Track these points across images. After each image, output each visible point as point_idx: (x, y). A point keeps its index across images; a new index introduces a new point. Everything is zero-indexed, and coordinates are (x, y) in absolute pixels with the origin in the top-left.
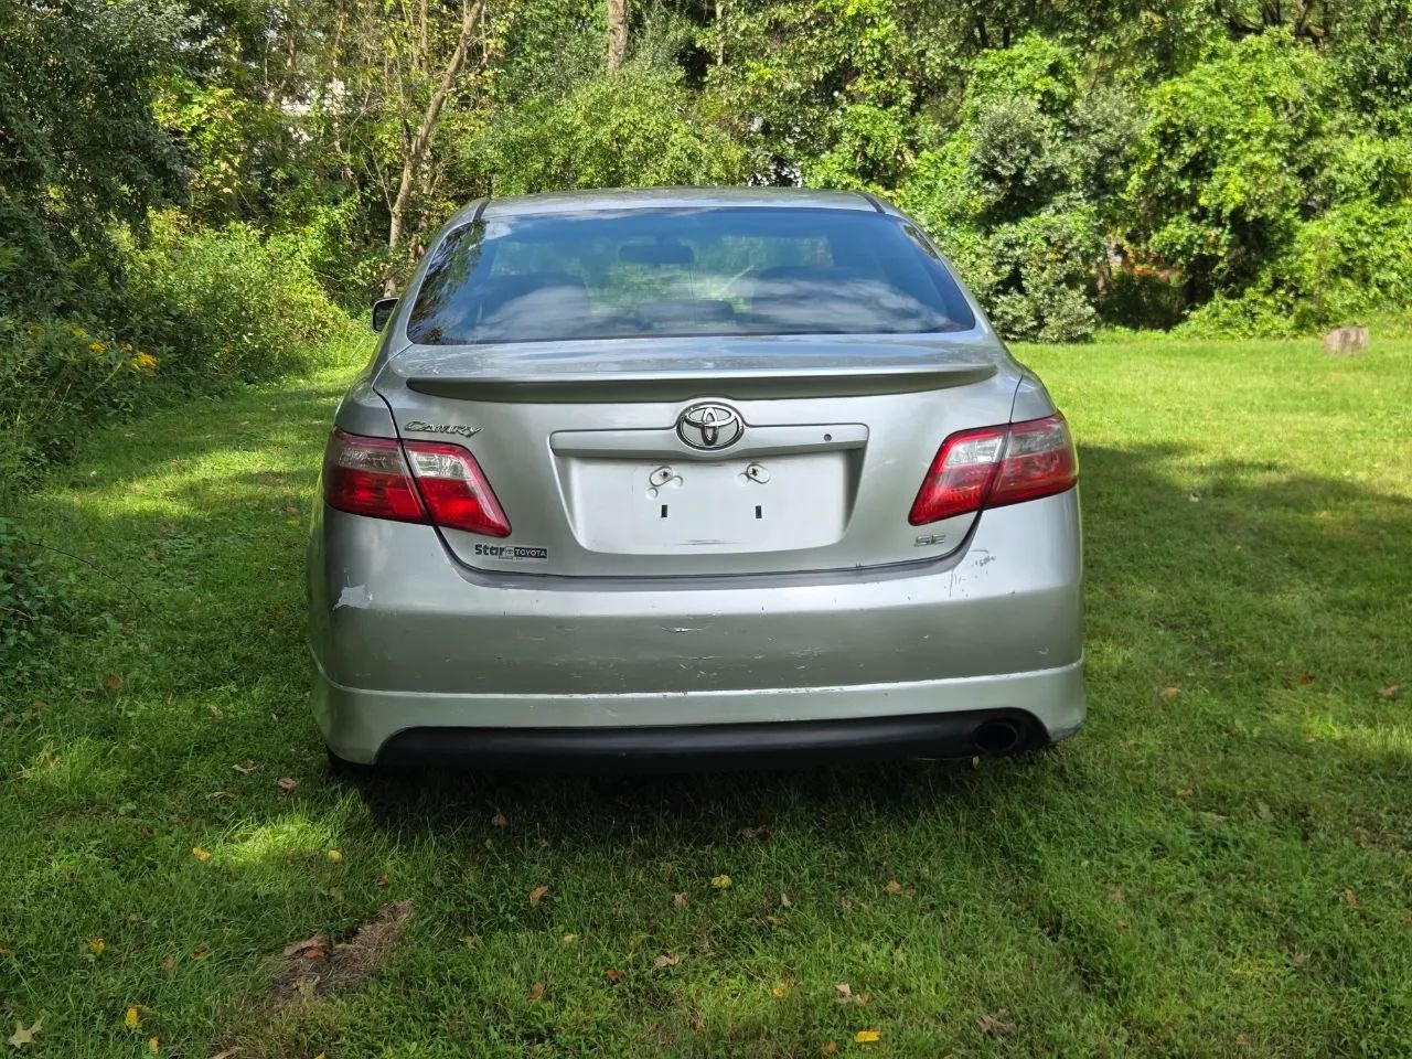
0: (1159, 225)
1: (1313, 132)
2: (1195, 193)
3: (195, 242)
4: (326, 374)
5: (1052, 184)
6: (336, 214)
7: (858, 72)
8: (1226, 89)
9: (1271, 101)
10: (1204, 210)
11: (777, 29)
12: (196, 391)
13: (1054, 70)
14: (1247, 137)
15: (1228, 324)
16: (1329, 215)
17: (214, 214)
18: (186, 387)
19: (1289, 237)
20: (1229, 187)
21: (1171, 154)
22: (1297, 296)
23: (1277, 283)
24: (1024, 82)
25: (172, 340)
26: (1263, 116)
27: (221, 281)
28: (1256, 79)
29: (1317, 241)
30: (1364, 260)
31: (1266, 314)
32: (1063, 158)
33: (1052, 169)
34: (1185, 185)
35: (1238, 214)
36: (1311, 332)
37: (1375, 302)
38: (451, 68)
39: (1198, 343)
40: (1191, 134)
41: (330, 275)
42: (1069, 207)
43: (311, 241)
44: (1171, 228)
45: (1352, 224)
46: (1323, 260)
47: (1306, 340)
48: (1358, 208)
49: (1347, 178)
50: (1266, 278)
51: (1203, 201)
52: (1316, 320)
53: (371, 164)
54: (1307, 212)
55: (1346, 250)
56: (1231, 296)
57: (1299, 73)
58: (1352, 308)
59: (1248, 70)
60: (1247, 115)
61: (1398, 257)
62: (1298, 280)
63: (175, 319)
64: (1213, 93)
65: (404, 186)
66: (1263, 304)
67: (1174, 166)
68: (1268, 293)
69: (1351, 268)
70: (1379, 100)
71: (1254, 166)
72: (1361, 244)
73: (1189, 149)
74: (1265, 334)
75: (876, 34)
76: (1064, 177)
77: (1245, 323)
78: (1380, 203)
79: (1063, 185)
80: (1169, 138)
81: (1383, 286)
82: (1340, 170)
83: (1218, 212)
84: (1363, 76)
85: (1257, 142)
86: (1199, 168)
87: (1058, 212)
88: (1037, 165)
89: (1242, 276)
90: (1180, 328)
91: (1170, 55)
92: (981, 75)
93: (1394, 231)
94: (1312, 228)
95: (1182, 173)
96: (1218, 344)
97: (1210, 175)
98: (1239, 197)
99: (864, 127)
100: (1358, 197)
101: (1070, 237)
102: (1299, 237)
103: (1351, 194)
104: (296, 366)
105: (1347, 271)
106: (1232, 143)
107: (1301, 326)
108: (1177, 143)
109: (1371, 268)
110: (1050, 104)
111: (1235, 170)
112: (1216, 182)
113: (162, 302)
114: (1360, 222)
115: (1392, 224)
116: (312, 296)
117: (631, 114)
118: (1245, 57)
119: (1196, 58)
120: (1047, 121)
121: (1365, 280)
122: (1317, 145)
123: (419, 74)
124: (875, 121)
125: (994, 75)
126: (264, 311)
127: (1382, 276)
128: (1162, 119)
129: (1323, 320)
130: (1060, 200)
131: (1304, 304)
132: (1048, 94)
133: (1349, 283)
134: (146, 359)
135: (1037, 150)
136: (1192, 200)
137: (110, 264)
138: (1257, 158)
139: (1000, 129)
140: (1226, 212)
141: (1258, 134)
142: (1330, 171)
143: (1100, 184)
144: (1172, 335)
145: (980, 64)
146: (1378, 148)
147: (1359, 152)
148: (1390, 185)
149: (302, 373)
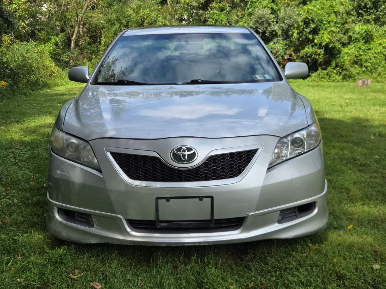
0: (303, 48)
1: (346, 23)
2: (314, 38)
3: (16, 46)
4: (56, 88)
5: (274, 35)
6: (57, 39)
8: (322, 8)
9: (335, 12)
10: (316, 44)
12: (16, 93)
13: (273, 1)
14: (329, 23)
15: (323, 78)
16: (350, 46)
17: (21, 37)
18: (13, 91)
19: (339, 52)
20: (324, 37)
21: (307, 27)
22: (343, 70)
23: (337, 66)
24: (264, 5)
25: (9, 77)
26: (333, 17)
27: (24, 59)
28: (331, 6)
29: (347, 54)
30: (361, 59)
31: (334, 75)
32: (276, 28)
33: (273, 31)
34: (310, 36)
35: (327, 45)
36: (347, 81)
37: (364, 72)
39: (315, 83)
40: (313, 21)
41: (55, 57)
42: (278, 42)
43: (49, 47)
44: (306, 49)
45: (358, 49)
46: (350, 59)
47: (346, 83)
48: (359, 44)
49: (356, 36)
50: (333, 64)
51: (316, 41)
52: (348, 77)
54: (344, 45)
55: (356, 57)
56: (323, 69)
57: (343, 5)
58: (358, 74)
60: (329, 16)
61: (370, 59)
62: (343, 65)
63: (10, 70)
64: (319, 9)
65: (76, 32)
66: (333, 72)
67: (308, 30)
68: (334, 69)
69: (357, 62)
70: (364, 13)
71: (332, 31)
72: (360, 55)
73: (312, 26)
74: (333, 81)
76: (276, 33)
77: (327, 77)
78: (365, 43)
79: (276, 35)
80: (307, 23)
81: (366, 67)
82: (354, 33)
83: (320, 45)
84: (359, 6)
85: (332, 24)
86: (315, 31)
87: (274, 43)
88: (269, 29)
89: (327, 64)
90: (309, 79)
93: (369, 51)
94: (345, 50)
95: (310, 33)
96: (320, 84)
97: (318, 34)
98: (327, 40)
99: (216, 17)
100: (359, 41)
101: (278, 51)
102: (343, 53)
103: (357, 40)
104: (46, 86)
105: (355, 63)
106: (324, 24)
107: (344, 78)
108: (309, 24)
109: (363, 62)
110: (274, 12)
111: (326, 32)
112: (320, 35)
114: (360, 48)
115: (369, 49)
116: (50, 64)
117: (147, 11)
120: (272, 16)
121: (361, 66)
122: (347, 26)
124: (220, 15)
125: (256, 2)
126: (37, 68)
127: (366, 64)
128: (304, 17)
129: (350, 77)
130: (275, 40)
131: (345, 72)
132: (272, 8)
133: (357, 66)
134: (4, 83)
135: (269, 25)
136: (313, 41)
138: (333, 29)
139: (260, 18)
140: (324, 44)
141: (332, 21)
142: (351, 34)
143: (286, 35)
144: (306, 81)
146: (365, 27)
147: (359, 28)
148: (368, 38)
149: (49, 87)
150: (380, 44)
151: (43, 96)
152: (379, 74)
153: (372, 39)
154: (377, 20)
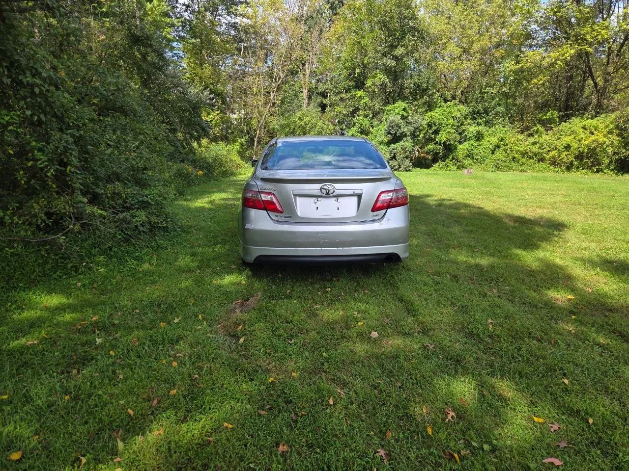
0: (427, 145)
1: (462, 124)
2: (435, 138)
3: (211, 146)
4: (241, 176)
5: (403, 136)
6: (242, 140)
7: (360, 110)
8: (443, 114)
9: (453, 117)
10: (437, 142)
11: (342, 99)
12: (211, 180)
13: (404, 109)
14: (447, 125)
15: (442, 168)
16: (465, 143)
17: (215, 140)
18: (209, 179)
19: (456, 148)
20: (443, 137)
21: (430, 129)
22: (457, 162)
23: (453, 158)
24: (397, 112)
25: (206, 168)
26: (451, 121)
27: (217, 155)
28: (450, 112)
29: (462, 149)
30: (473, 153)
31: (450, 165)
32: (406, 129)
33: (403, 132)
34: (433, 136)
35: (445, 143)
36: (460, 170)
37: (475, 163)
38: (269, 107)
39: (435, 172)
40: (435, 124)
41: (241, 154)
42: (407, 141)
43: (236, 147)
44: (429, 146)
45: (471, 145)
46: (464, 153)
47: (459, 172)
48: (472, 142)
49: (470, 135)
50: (450, 157)
51: (437, 140)
52: (461, 167)
53: (250, 129)
54: (460, 143)
55: (469, 151)
56: (443, 161)
57: (460, 111)
58: (470, 164)
59: (448, 110)
60: (447, 120)
61: (480, 153)
62: (458, 158)
63: (207, 163)
64: (440, 115)
65: (258, 134)
66: (450, 163)
67: (431, 132)
68: (451, 161)
69: (470, 155)
70: (477, 117)
71: (448, 132)
72: (472, 150)
73: (434, 128)
74: (450, 170)
75: (364, 101)
76: (406, 134)
77: (445, 167)
78: (477, 141)
79: (406, 136)
80: (430, 125)
81: (477, 160)
82: (468, 133)
83: (440, 142)
84: (474, 112)
85: (450, 126)
86: (436, 132)
87: (404, 142)
88: (400, 131)
89: (445, 157)
90: (431, 169)
91: (430, 107)
92: (388, 110)
93: (479, 147)
94: (461, 146)
95: (432, 133)
96: (439, 172)
98: (445, 139)
99: (361, 122)
100: (472, 139)
101: (406, 148)
102: (458, 148)
103: (470, 139)
104: (234, 174)
105: (469, 156)
106: (444, 127)
107: (458, 168)
108: (431, 127)
109: (474, 155)
110: (403, 117)
111: (444, 133)
112: (440, 135)
113: (204, 159)
114: (472, 145)
115: (479, 145)
116: (238, 159)
117: (309, 118)
118: (447, 107)
119: (436, 107)
120: (402, 121)
121: (473, 158)
122: (463, 128)
123: (261, 109)
124: (363, 121)
125: (390, 110)
126: (226, 162)
127: (477, 157)
128: (428, 121)
129: (463, 167)
130: (405, 139)
131: (459, 163)
132: (403, 115)
133: (469, 159)
134: (201, 172)
135: (400, 128)
136: (435, 140)
137: (192, 150)
138: (449, 130)
139: (392, 123)
140: (442, 142)
141: (450, 124)
142: (466, 133)
143: (414, 136)
144: (429, 170)
145: (388, 108)
146: (477, 128)
147: (472, 129)
148: (479, 137)
149: (235, 176)
150: (488, 141)
151: (230, 181)
152: (487, 165)
153: (483, 137)
154: (487, 123)
